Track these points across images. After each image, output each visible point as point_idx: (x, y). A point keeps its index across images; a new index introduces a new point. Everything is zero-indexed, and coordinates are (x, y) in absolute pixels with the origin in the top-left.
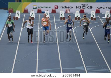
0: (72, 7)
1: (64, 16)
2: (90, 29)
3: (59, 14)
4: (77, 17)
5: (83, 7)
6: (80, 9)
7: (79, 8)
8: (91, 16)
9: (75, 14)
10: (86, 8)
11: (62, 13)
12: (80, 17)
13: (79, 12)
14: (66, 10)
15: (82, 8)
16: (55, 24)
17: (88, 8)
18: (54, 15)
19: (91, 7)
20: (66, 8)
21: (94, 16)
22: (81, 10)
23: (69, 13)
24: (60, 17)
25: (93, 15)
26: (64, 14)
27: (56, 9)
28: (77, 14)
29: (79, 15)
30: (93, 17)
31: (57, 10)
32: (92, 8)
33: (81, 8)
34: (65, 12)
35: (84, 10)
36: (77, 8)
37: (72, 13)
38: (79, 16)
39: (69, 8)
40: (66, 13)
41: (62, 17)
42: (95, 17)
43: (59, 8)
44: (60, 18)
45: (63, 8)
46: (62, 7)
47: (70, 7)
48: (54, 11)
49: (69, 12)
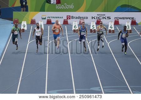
0: (87, 18)
1: (77, 28)
2: (108, 43)
3: (72, 25)
4: (93, 29)
5: (100, 18)
8: (109, 28)
9: (90, 26)
10: (103, 19)
11: (75, 24)
12: (96, 30)
13: (95, 23)
14: (80, 21)
15: (98, 19)
16: (67, 38)
17: (106, 19)
18: (66, 27)
19: (109, 18)
20: (80, 19)
21: (112, 28)
22: (97, 21)
24: (73, 29)
25: (111, 27)
27: (69, 20)
28: (93, 25)
29: (95, 26)
30: (111, 29)
32: (110, 18)
33: (97, 19)
36: (92, 19)
37: (87, 25)
38: (95, 28)
39: (83, 18)
40: (80, 24)
41: (75, 29)
42: (113, 29)
43: (72, 19)
44: (73, 30)
45: (76, 18)
46: (75, 18)
47: (85, 18)
48: (65, 22)
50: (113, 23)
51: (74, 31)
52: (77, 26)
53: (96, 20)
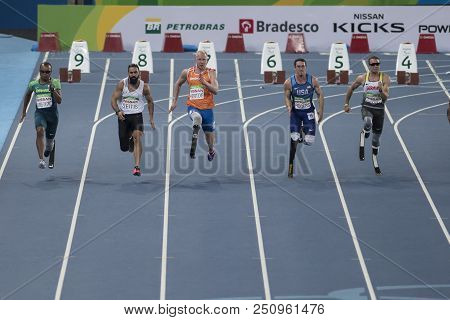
0: (315, 28)
1: (279, 68)
2: (395, 121)
3: (260, 56)
4: (338, 70)
5: (363, 28)
6: (350, 34)
7: (345, 31)
8: (399, 67)
9: (328, 57)
10: (376, 31)
11: (270, 52)
12: (350, 72)
13: (344, 46)
14: (289, 41)
15: (356, 31)
16: (241, 102)
17: (386, 31)
18: (236, 61)
19: (398, 28)
20: (289, 31)
21: (409, 64)
22: (353, 40)
23: (303, 50)
24: (264, 68)
25: (406, 63)
26: (282, 57)
27: (246, 37)
28: (338, 56)
29: (345, 60)
30: (405, 69)
31: (249, 40)
32: (403, 30)
33: (353, 30)
34: (284, 50)
35: (366, 40)
36: (335, 31)
37: (316, 54)
38: (346, 67)
39: (302, 29)
40: (290, 50)
41: (270, 69)
42: (414, 69)
43: (258, 30)
44: (262, 73)
45: (276, 28)
46: (270, 28)
47: (308, 28)
48: (235, 45)
49: (300, 48)
50: (413, 48)
51: (268, 76)
52: (278, 59)
53: (348, 37)
